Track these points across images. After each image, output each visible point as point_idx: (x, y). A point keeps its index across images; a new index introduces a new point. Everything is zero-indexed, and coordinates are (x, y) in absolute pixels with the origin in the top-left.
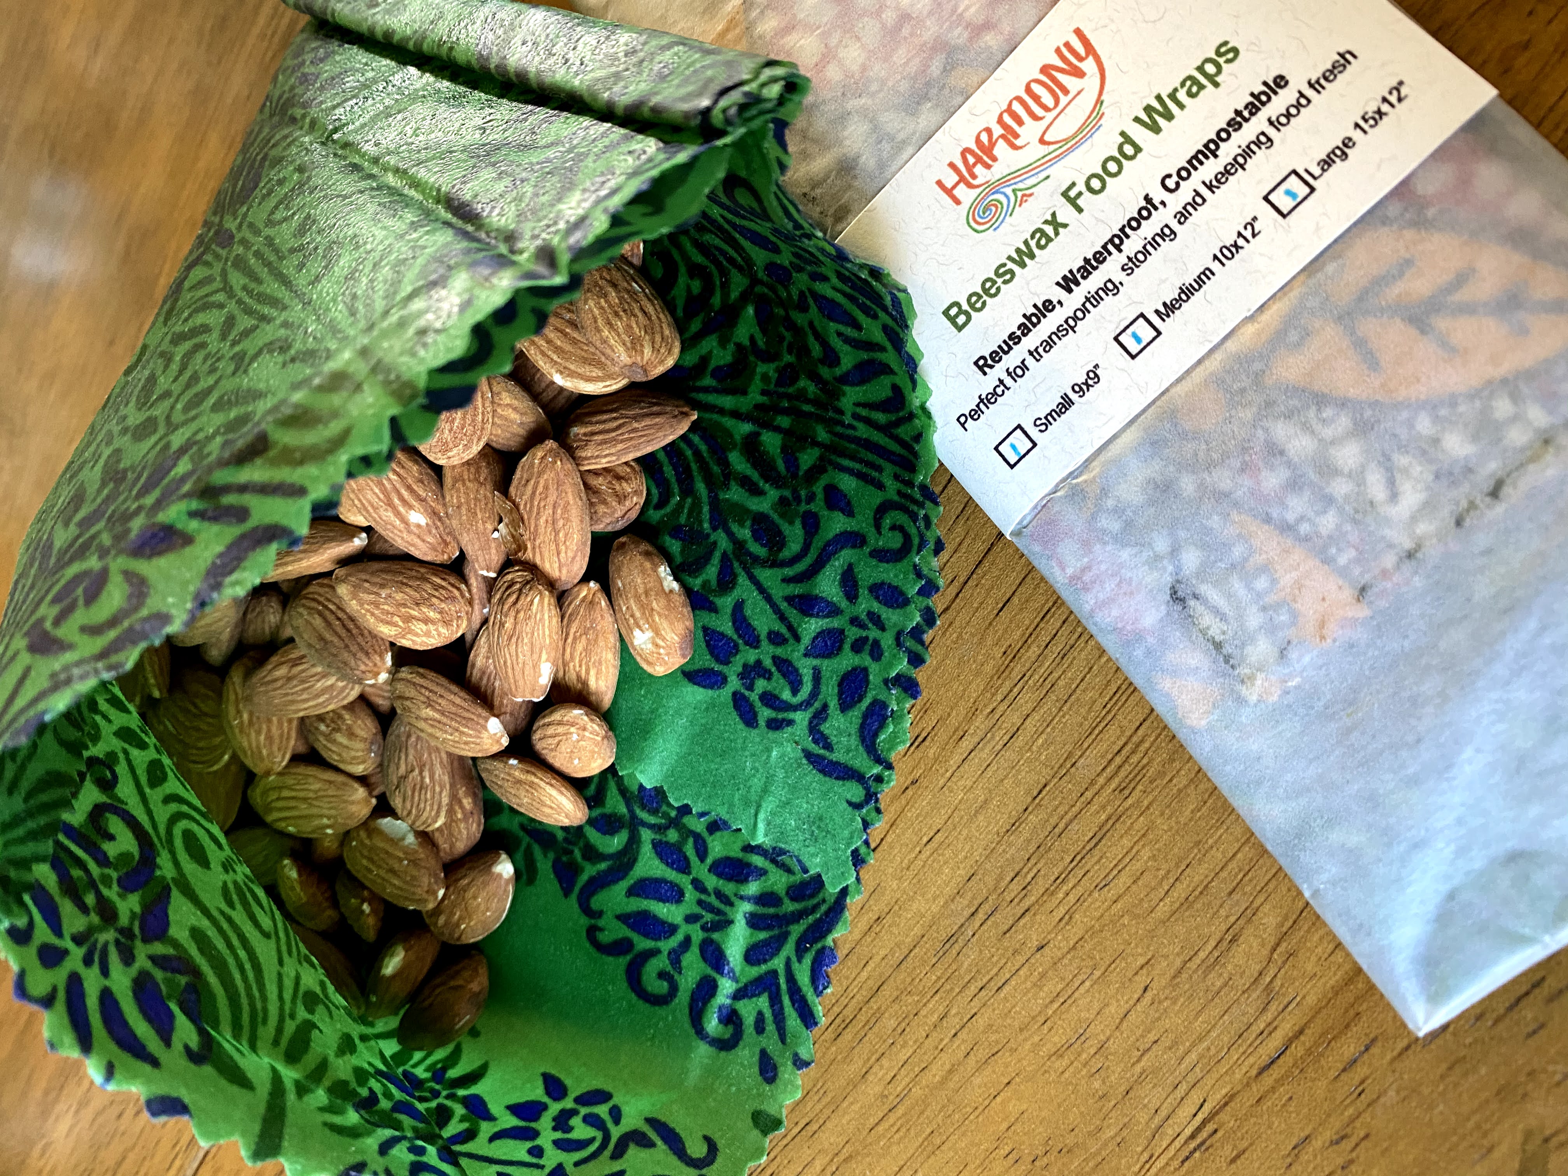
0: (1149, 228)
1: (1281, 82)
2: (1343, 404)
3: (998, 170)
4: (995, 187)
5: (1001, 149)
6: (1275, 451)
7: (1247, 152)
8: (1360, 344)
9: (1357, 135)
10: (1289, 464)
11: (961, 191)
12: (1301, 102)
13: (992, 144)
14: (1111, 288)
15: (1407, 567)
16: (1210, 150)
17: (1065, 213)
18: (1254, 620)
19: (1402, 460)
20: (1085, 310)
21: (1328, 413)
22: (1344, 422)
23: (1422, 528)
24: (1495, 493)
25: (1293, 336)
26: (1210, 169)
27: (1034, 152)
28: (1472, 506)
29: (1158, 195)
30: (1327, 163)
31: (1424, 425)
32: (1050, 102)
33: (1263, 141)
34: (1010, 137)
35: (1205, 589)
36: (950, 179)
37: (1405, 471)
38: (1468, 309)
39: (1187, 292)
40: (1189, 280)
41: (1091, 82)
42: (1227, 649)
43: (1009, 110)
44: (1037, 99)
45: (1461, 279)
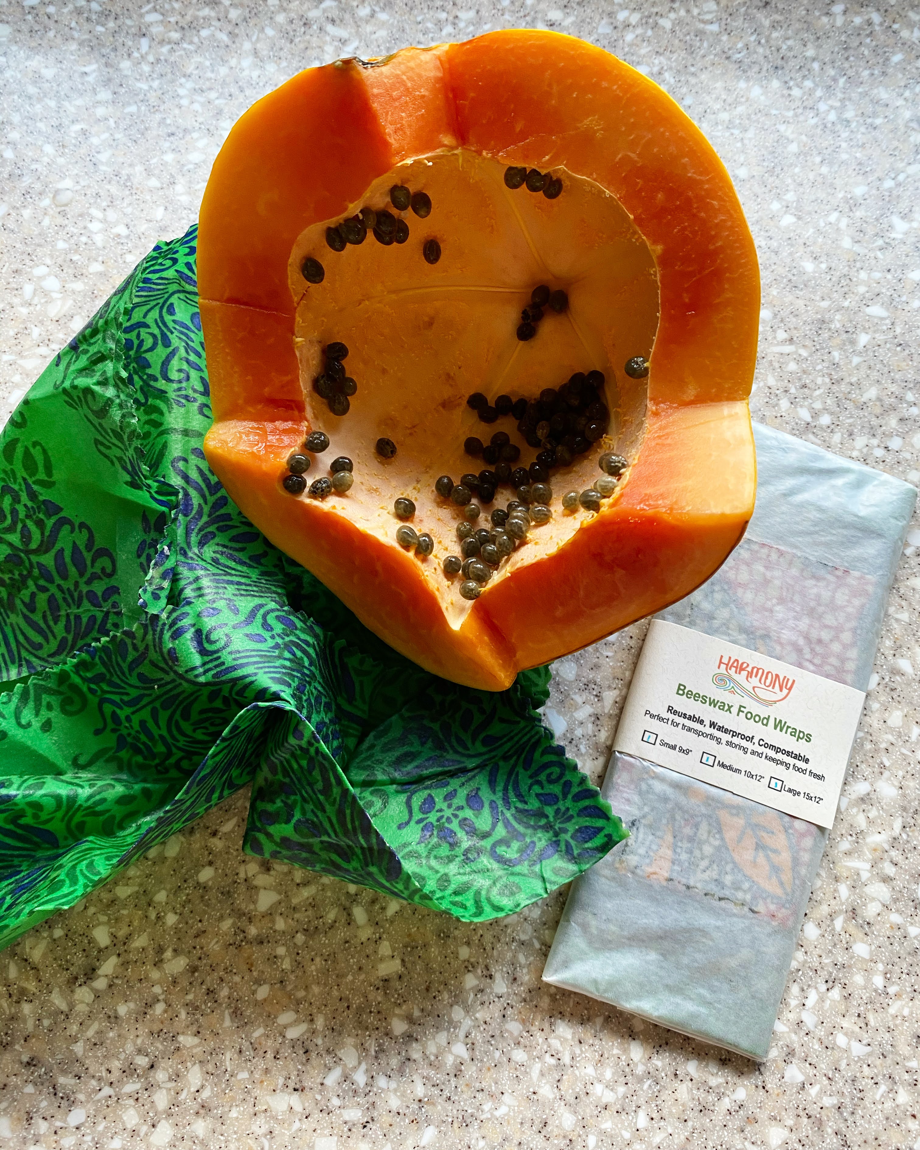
0: (744, 743)
1: (807, 761)
2: (722, 839)
3: (736, 677)
4: (731, 679)
5: (744, 673)
6: (697, 826)
7: (782, 763)
8: (743, 833)
9: (802, 795)
10: (696, 833)
11: (723, 666)
12: (804, 771)
13: (744, 670)
14: (719, 741)
15: (684, 888)
16: (778, 750)
17: (735, 710)
18: (642, 851)
19: (715, 866)
20: (707, 736)
21: (717, 836)
22: (717, 843)
23: (699, 885)
25: (734, 811)
26: (772, 753)
27: (749, 687)
28: (713, 895)
29: (756, 740)
30: (790, 790)
32: (768, 684)
33: (787, 766)
34: (750, 675)
36: (725, 660)
38: (768, 859)
39: (730, 768)
40: (735, 767)
41: (780, 695)
43: (758, 669)
44: (766, 678)
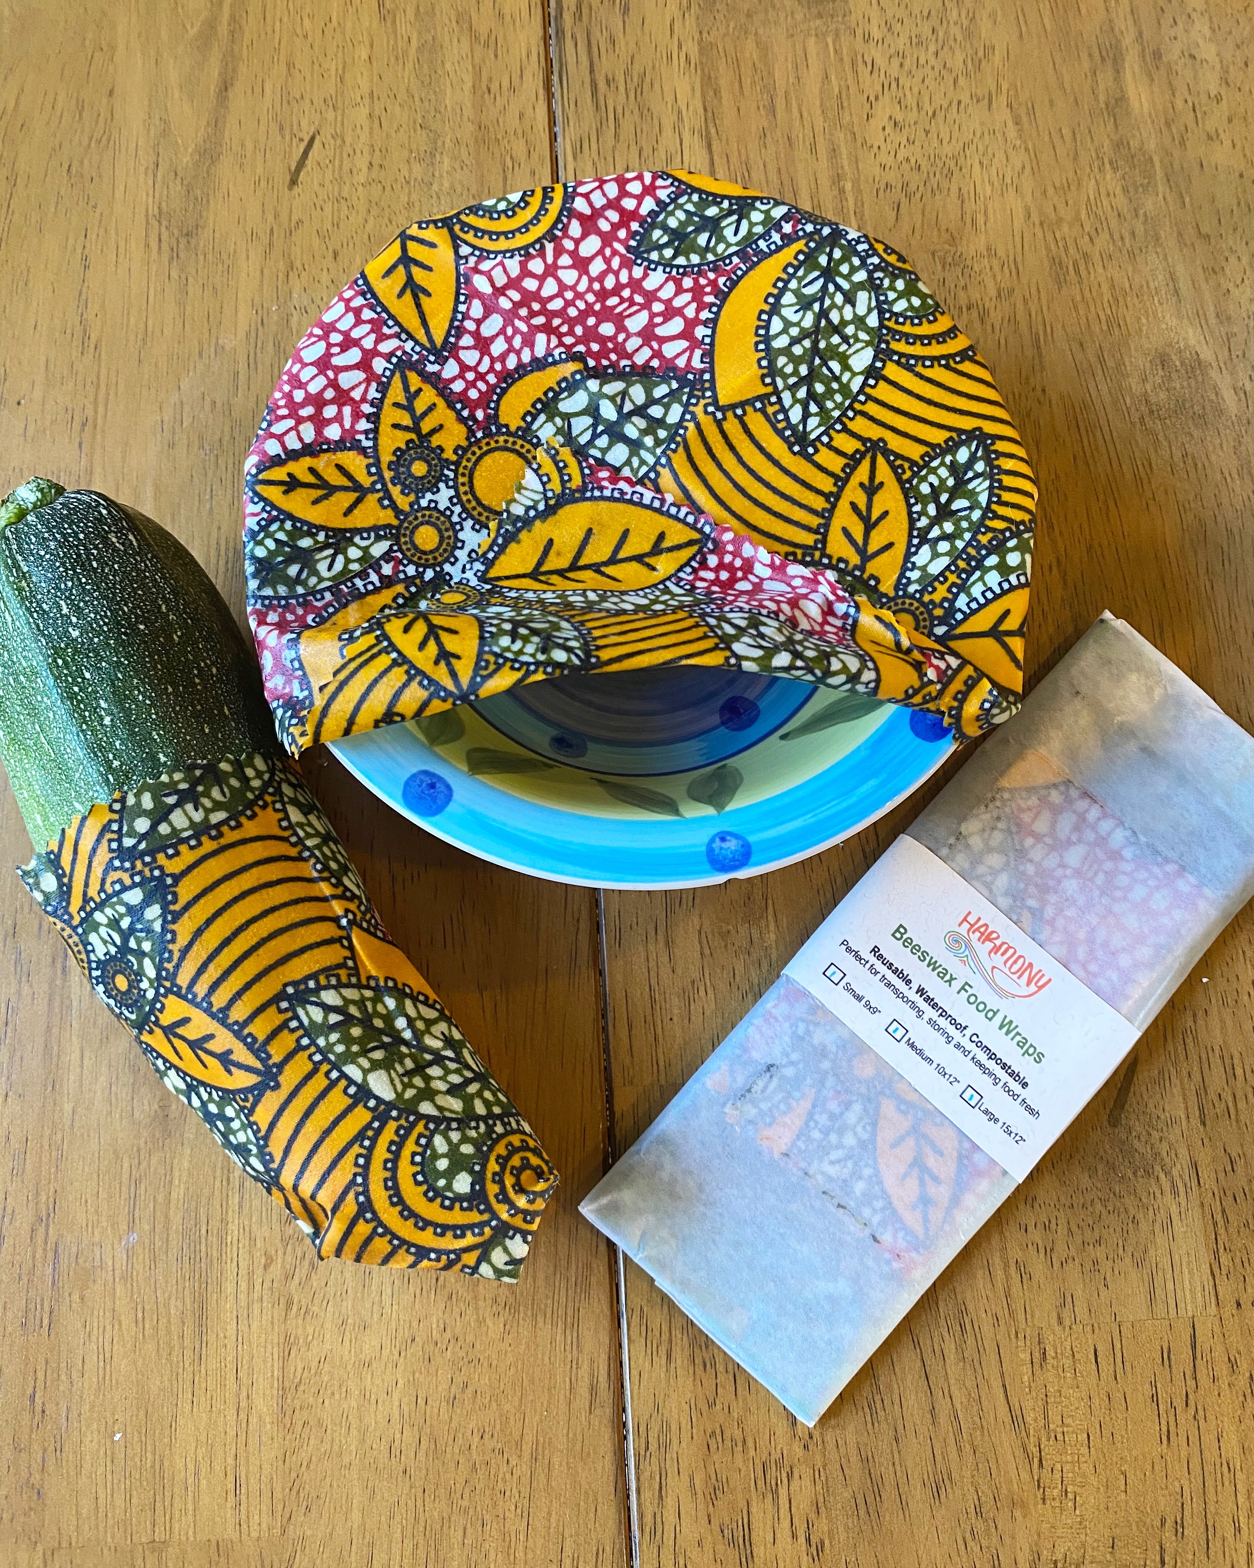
0: (951, 1029)
1: (1025, 1085)
2: (874, 1134)
3: (977, 945)
4: (969, 945)
5: (989, 945)
6: (848, 1105)
8: (902, 1138)
9: (1000, 1124)
10: (842, 1114)
11: (966, 926)
12: (1015, 1096)
13: (990, 940)
14: (920, 1013)
15: (801, 1174)
17: (956, 985)
18: (764, 1106)
20: (908, 1001)
21: (868, 1128)
22: (865, 1136)
23: (819, 1177)
24: (839, 1206)
25: (903, 1107)
26: (982, 1057)
27: (987, 964)
28: (832, 1197)
29: (968, 1032)
30: (986, 1112)
31: (867, 1172)
32: (1014, 970)
34: (996, 949)
35: (775, 1082)
36: (971, 919)
37: (845, 1166)
38: (922, 1182)
40: (927, 1053)
41: (1025, 991)
42: (748, 1095)
43: (1010, 947)
44: (1015, 962)
45: (936, 1179)
